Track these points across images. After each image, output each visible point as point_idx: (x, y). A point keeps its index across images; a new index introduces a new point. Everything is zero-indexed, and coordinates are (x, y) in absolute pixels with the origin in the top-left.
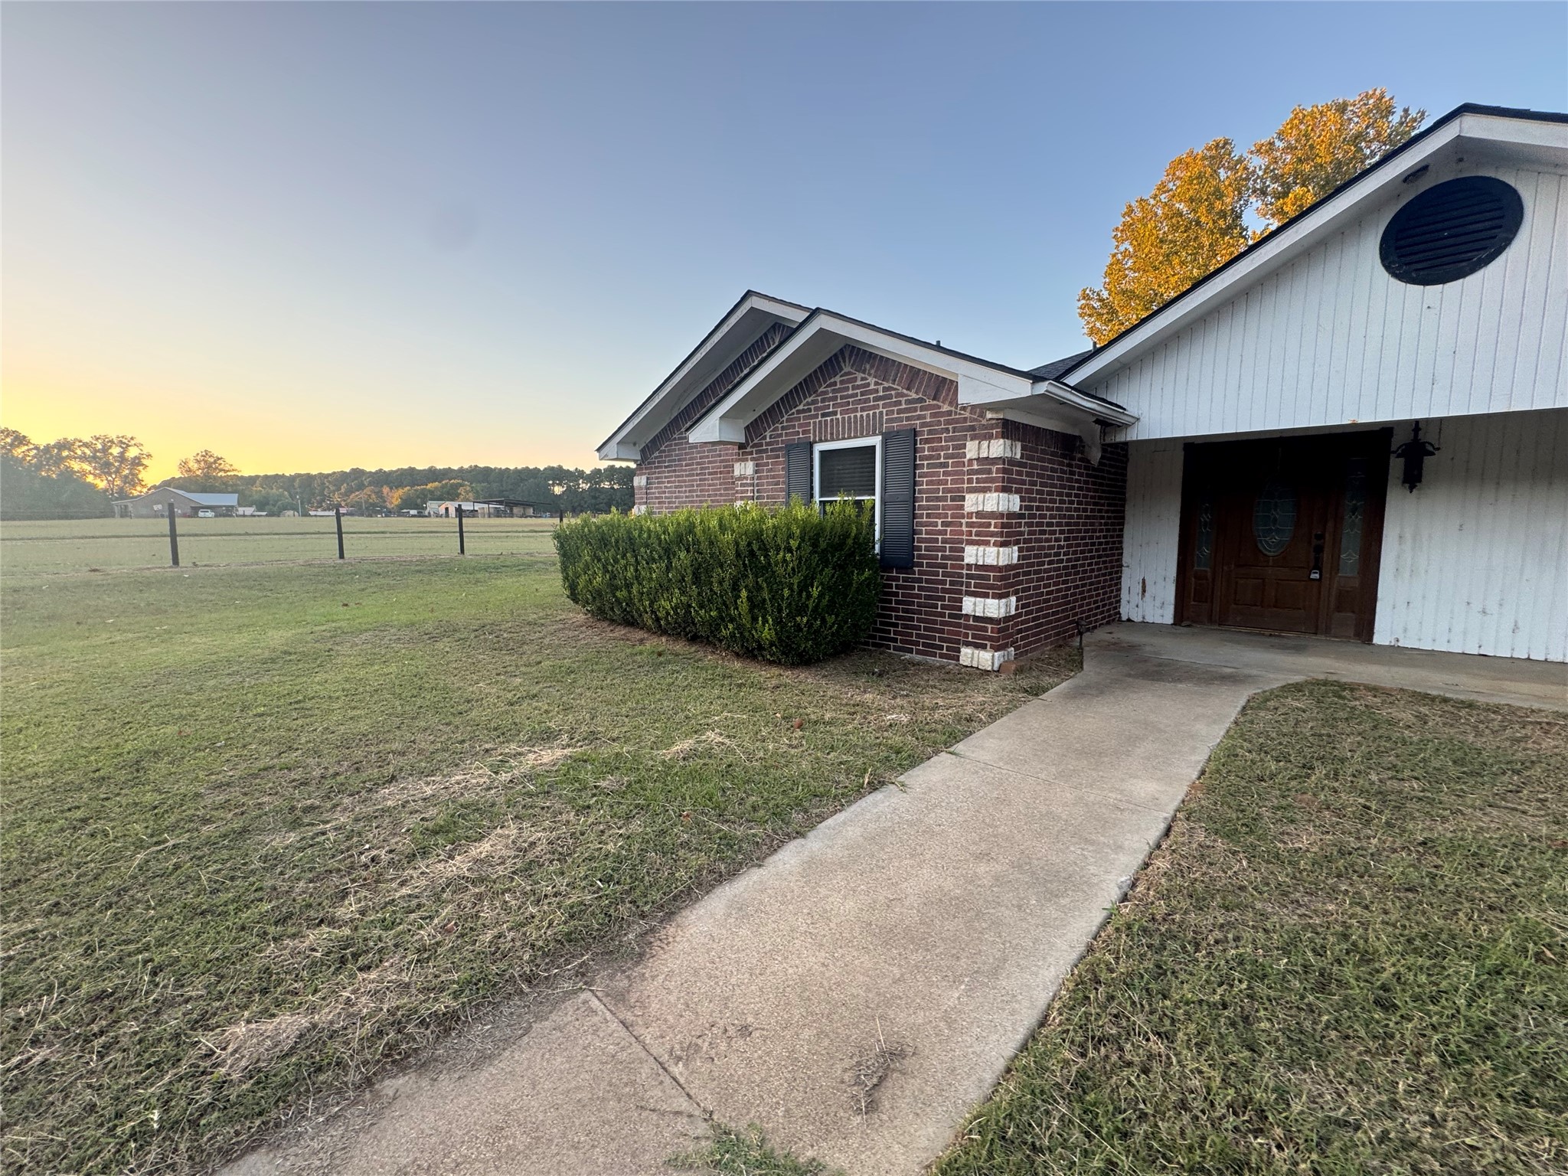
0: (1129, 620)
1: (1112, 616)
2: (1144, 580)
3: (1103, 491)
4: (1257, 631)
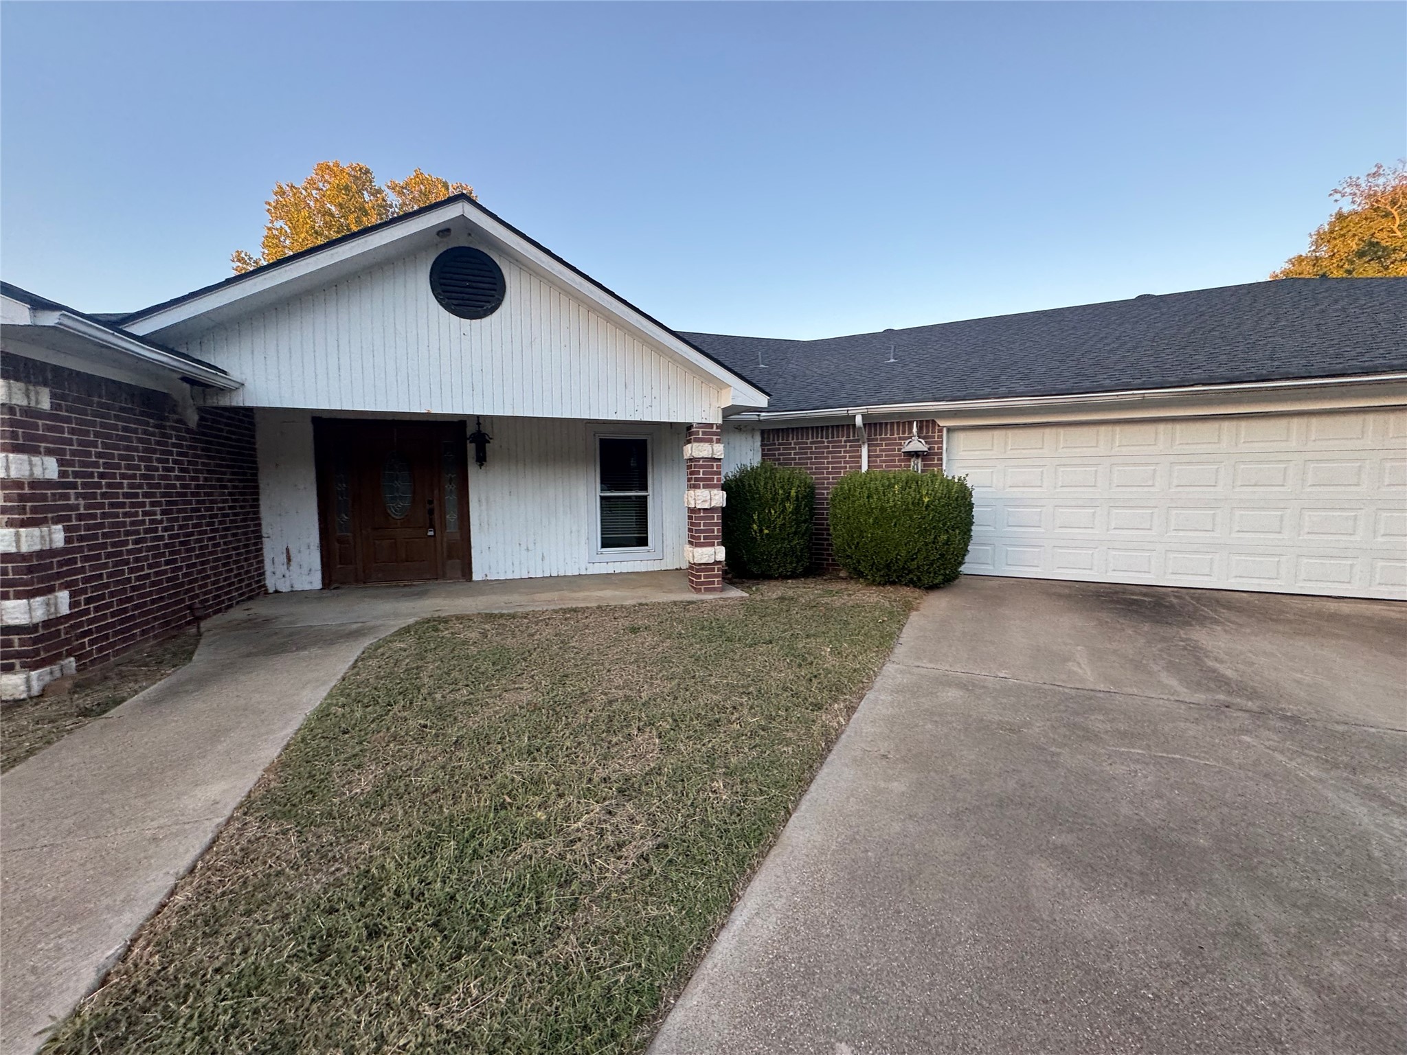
0: (276, 592)
1: (256, 589)
2: (287, 550)
3: (223, 459)
4: (394, 583)
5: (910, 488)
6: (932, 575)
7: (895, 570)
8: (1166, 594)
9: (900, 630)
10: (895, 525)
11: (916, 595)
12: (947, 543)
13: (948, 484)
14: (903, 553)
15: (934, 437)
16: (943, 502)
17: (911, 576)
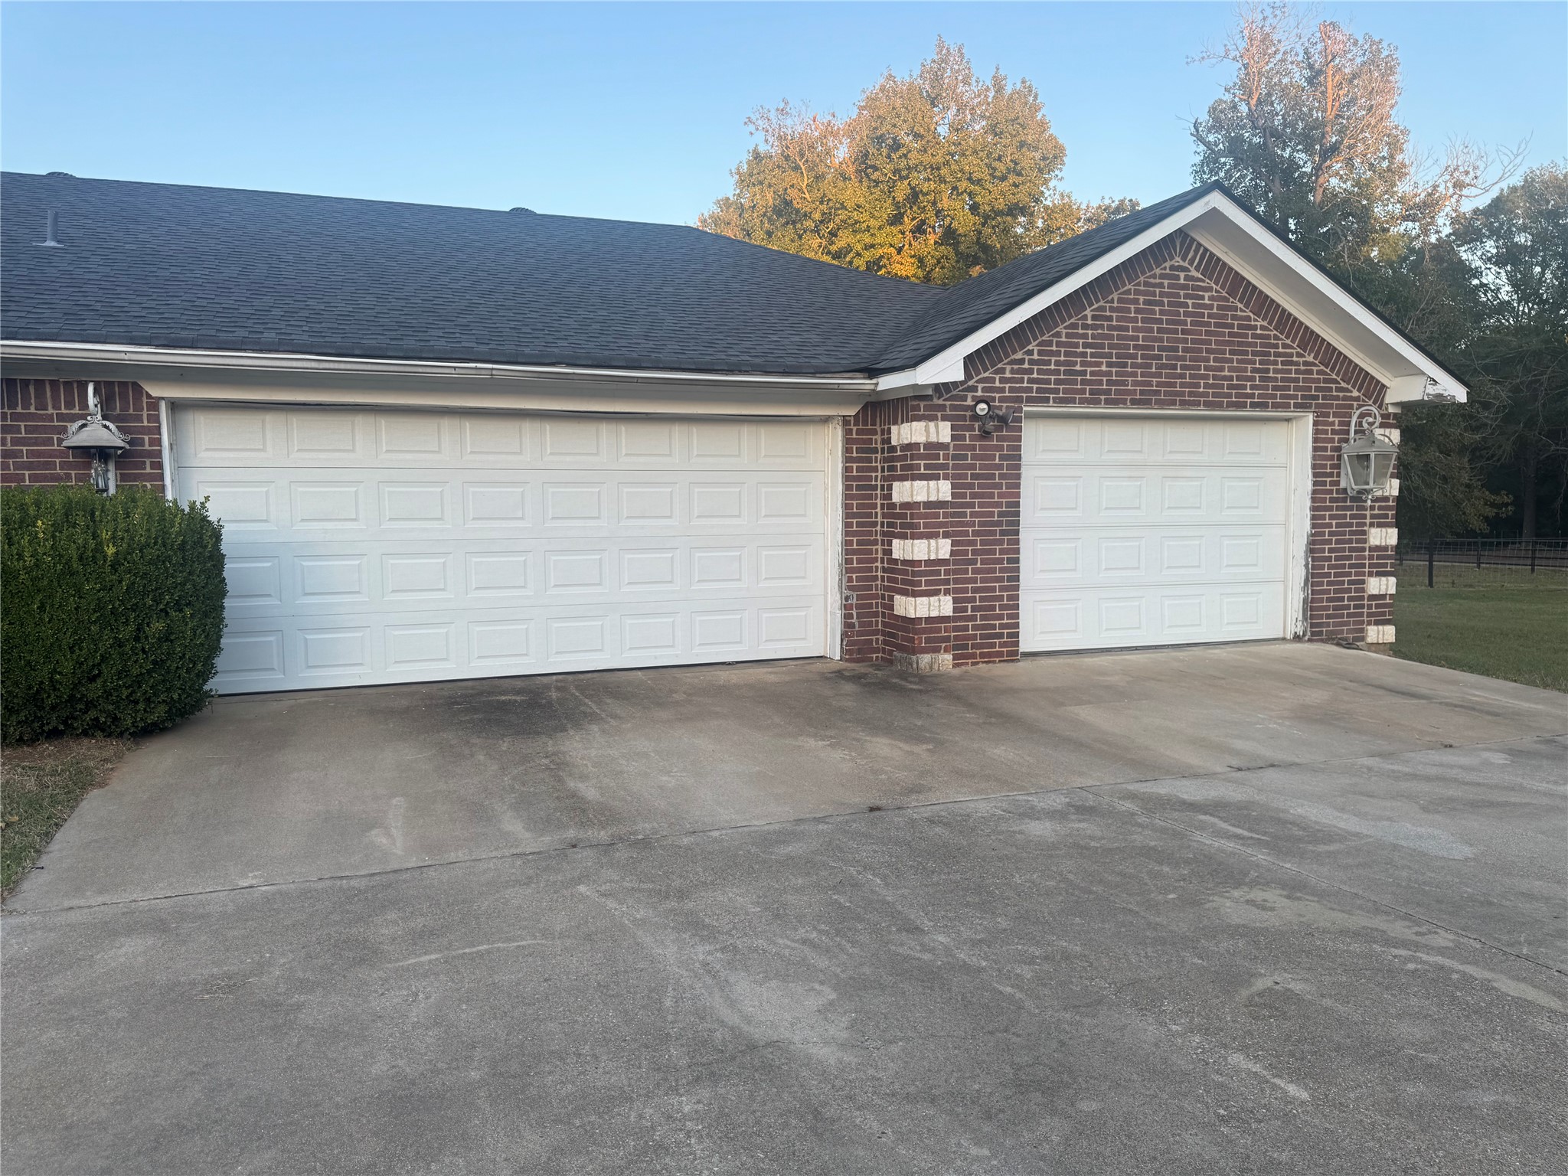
5: (75, 525)
6: (141, 706)
7: (53, 708)
8: (547, 687)
9: (48, 837)
10: (42, 608)
11: (108, 752)
12: (166, 637)
13: (163, 514)
14: (68, 666)
15: (139, 419)
16: (152, 553)
17: (92, 714)
